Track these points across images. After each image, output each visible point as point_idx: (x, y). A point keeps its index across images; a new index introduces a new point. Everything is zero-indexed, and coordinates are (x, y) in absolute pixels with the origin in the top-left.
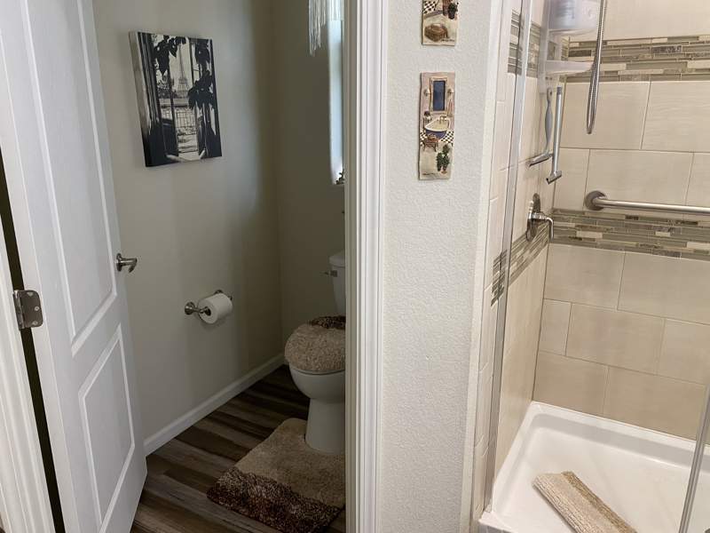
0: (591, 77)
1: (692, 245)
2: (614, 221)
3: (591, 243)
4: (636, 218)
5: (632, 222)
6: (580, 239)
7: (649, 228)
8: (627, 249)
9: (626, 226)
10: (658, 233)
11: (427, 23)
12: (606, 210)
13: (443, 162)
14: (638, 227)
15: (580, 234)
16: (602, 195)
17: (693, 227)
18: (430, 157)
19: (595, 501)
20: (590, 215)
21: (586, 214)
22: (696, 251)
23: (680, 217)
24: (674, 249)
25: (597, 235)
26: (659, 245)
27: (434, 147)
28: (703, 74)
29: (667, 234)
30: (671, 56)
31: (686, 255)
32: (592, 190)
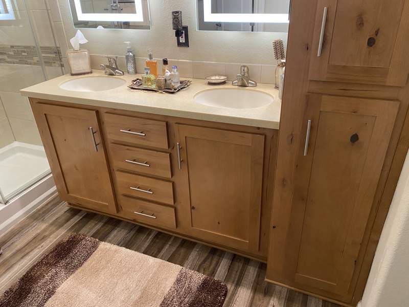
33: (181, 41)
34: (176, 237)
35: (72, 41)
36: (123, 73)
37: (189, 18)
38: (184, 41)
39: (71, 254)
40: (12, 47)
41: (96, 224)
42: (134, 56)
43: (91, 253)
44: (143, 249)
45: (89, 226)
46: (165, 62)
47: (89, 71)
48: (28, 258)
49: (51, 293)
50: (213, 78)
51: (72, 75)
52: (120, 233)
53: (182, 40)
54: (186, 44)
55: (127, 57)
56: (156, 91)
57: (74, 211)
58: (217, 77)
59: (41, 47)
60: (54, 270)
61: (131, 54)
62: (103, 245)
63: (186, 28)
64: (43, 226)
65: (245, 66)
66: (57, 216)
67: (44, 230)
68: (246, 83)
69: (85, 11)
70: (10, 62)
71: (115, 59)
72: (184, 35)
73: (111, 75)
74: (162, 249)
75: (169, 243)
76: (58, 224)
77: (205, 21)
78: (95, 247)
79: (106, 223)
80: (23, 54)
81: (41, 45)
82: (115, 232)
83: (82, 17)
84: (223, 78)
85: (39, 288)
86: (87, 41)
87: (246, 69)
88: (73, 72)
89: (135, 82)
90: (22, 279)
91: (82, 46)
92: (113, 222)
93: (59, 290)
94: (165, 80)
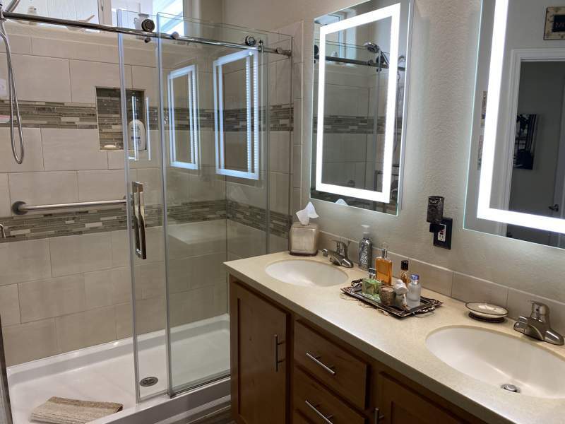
1: (88, 225)
2: (37, 220)
3: (23, 237)
4: (51, 215)
5: (49, 218)
6: (14, 236)
7: (60, 219)
8: (50, 236)
9: (46, 221)
10: (67, 222)
12: (28, 214)
14: (53, 220)
15: (13, 233)
16: (24, 203)
17: (84, 215)
19: (77, 403)
20: (18, 218)
21: (15, 218)
22: (91, 228)
23: (78, 210)
24: (79, 230)
25: (27, 231)
26: (69, 229)
28: (71, 125)
29: (73, 222)
30: (50, 114)
31: (87, 232)
32: (15, 201)
33: (439, 239)
35: (299, 214)
36: (352, 265)
37: (457, 208)
38: (444, 240)
40: (250, 207)
42: (371, 245)
46: (405, 266)
47: (312, 252)
50: (482, 307)
51: (292, 254)
53: (442, 238)
54: (447, 244)
55: (362, 246)
56: (376, 307)
58: (490, 308)
59: (271, 212)
61: (367, 242)
63: (449, 222)
65: (540, 305)
68: (541, 336)
69: (324, 181)
70: (244, 223)
71: (347, 244)
72: (445, 230)
73: (336, 264)
77: (478, 217)
80: (258, 217)
81: (274, 210)
83: (321, 187)
84: (500, 311)
86: (318, 216)
87: (542, 310)
88: (293, 251)
89: (356, 284)
91: (311, 220)
94: (394, 294)
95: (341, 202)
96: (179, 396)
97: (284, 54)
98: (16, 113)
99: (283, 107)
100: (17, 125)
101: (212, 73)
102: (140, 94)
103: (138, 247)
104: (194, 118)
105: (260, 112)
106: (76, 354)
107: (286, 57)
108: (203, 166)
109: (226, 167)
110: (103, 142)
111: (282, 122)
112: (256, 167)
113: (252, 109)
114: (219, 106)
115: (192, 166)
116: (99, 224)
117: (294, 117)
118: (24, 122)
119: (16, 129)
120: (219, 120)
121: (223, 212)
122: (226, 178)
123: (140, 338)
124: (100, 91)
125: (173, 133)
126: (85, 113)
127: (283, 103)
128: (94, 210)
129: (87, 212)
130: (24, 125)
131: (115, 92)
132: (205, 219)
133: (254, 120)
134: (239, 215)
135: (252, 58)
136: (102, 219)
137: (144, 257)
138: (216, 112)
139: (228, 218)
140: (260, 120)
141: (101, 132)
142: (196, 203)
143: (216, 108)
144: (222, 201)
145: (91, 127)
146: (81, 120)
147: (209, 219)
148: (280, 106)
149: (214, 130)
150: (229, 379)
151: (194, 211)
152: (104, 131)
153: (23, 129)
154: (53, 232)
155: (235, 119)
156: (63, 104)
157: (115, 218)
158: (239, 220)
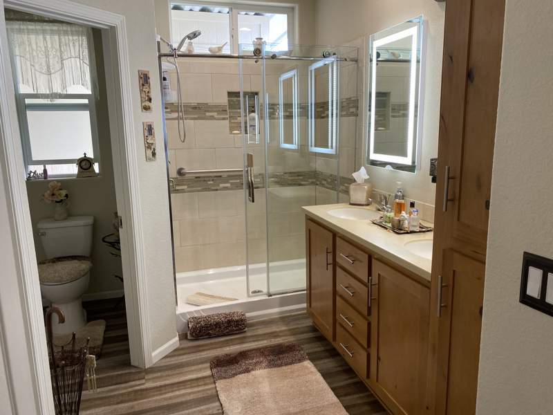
0: (177, 119)
1: (222, 185)
2: (191, 180)
3: (183, 191)
4: (199, 177)
5: (197, 179)
7: (205, 181)
8: (199, 191)
9: (196, 181)
10: (209, 183)
11: (143, 104)
12: (187, 175)
13: (154, 154)
14: (200, 181)
15: (177, 188)
16: (184, 169)
17: (219, 178)
18: (149, 152)
20: (180, 178)
22: (223, 187)
23: (215, 174)
24: (216, 188)
25: (185, 187)
26: (210, 187)
27: (151, 148)
28: (212, 118)
29: (212, 182)
30: (199, 111)
31: (221, 190)
32: (179, 167)
34: (372, 395)
35: (355, 175)
39: (281, 356)
40: (331, 175)
41: (319, 347)
43: (294, 363)
44: (335, 385)
45: (313, 345)
46: (412, 205)
47: (365, 203)
48: (256, 343)
49: (247, 371)
51: (351, 204)
52: (330, 364)
57: (314, 329)
60: (261, 359)
61: (399, 193)
62: (308, 364)
64: (284, 328)
66: (299, 326)
67: (281, 332)
69: (376, 152)
70: (327, 188)
71: (386, 196)
73: (379, 210)
74: (349, 395)
75: (361, 395)
76: (294, 332)
78: (300, 361)
79: (326, 350)
81: (342, 175)
82: (326, 361)
83: (374, 156)
85: (244, 364)
86: (368, 177)
88: (352, 202)
90: (241, 353)
92: (333, 353)
93: (253, 372)
94: (399, 221)
95: (389, 167)
96: (273, 297)
97: (353, 61)
98: (181, 111)
99: (353, 99)
100: (182, 119)
101: (308, 75)
102: (254, 95)
103: (250, 196)
104: (295, 110)
105: (337, 103)
106: (211, 271)
107: (354, 62)
108: (301, 146)
109: (315, 146)
110: (231, 129)
111: (351, 110)
112: (334, 145)
113: (332, 101)
114: (312, 100)
115: (293, 147)
116: (228, 185)
117: (359, 105)
118: (186, 116)
119: (181, 121)
120: (312, 111)
121: (314, 180)
122: (316, 154)
123: (251, 267)
124: (230, 94)
125: (282, 121)
126: (221, 110)
127: (352, 96)
128: (225, 175)
129: (221, 176)
130: (186, 119)
131: (237, 94)
132: (300, 185)
133: (333, 109)
134: (324, 182)
135: (332, 63)
136: (231, 181)
137: (253, 201)
138: (310, 105)
139: (317, 184)
140: (337, 109)
141: (230, 122)
142: (295, 173)
143: (310, 102)
144: (312, 172)
145: (224, 119)
146: (218, 114)
147: (302, 185)
148: (350, 98)
149: (308, 118)
150: (305, 292)
151: (293, 178)
152: (232, 121)
153: (185, 121)
154: (200, 188)
155: (322, 110)
156: (207, 104)
157: (238, 181)
158: (323, 185)
